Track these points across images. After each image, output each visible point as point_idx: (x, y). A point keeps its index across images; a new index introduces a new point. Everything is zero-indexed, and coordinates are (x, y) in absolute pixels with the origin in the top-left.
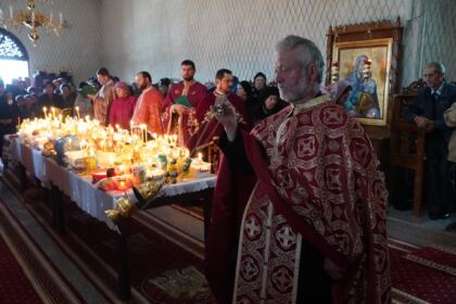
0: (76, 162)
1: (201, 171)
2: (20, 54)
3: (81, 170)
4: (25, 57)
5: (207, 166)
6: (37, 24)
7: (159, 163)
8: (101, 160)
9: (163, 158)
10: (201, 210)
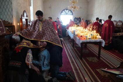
0: (77, 34)
1: (99, 38)
2: (72, 14)
3: (77, 36)
4: (72, 15)
5: (100, 37)
6: (74, 8)
7: (91, 36)
8: (80, 34)
9: (91, 35)
10: (98, 46)
